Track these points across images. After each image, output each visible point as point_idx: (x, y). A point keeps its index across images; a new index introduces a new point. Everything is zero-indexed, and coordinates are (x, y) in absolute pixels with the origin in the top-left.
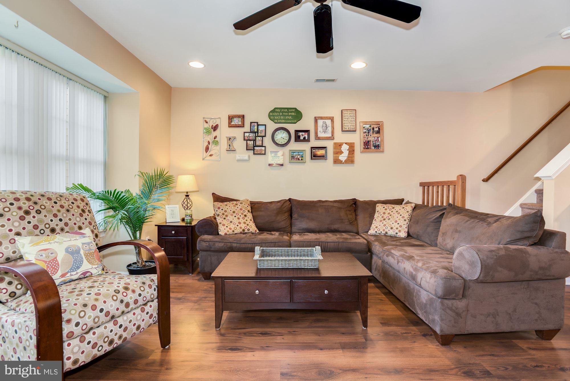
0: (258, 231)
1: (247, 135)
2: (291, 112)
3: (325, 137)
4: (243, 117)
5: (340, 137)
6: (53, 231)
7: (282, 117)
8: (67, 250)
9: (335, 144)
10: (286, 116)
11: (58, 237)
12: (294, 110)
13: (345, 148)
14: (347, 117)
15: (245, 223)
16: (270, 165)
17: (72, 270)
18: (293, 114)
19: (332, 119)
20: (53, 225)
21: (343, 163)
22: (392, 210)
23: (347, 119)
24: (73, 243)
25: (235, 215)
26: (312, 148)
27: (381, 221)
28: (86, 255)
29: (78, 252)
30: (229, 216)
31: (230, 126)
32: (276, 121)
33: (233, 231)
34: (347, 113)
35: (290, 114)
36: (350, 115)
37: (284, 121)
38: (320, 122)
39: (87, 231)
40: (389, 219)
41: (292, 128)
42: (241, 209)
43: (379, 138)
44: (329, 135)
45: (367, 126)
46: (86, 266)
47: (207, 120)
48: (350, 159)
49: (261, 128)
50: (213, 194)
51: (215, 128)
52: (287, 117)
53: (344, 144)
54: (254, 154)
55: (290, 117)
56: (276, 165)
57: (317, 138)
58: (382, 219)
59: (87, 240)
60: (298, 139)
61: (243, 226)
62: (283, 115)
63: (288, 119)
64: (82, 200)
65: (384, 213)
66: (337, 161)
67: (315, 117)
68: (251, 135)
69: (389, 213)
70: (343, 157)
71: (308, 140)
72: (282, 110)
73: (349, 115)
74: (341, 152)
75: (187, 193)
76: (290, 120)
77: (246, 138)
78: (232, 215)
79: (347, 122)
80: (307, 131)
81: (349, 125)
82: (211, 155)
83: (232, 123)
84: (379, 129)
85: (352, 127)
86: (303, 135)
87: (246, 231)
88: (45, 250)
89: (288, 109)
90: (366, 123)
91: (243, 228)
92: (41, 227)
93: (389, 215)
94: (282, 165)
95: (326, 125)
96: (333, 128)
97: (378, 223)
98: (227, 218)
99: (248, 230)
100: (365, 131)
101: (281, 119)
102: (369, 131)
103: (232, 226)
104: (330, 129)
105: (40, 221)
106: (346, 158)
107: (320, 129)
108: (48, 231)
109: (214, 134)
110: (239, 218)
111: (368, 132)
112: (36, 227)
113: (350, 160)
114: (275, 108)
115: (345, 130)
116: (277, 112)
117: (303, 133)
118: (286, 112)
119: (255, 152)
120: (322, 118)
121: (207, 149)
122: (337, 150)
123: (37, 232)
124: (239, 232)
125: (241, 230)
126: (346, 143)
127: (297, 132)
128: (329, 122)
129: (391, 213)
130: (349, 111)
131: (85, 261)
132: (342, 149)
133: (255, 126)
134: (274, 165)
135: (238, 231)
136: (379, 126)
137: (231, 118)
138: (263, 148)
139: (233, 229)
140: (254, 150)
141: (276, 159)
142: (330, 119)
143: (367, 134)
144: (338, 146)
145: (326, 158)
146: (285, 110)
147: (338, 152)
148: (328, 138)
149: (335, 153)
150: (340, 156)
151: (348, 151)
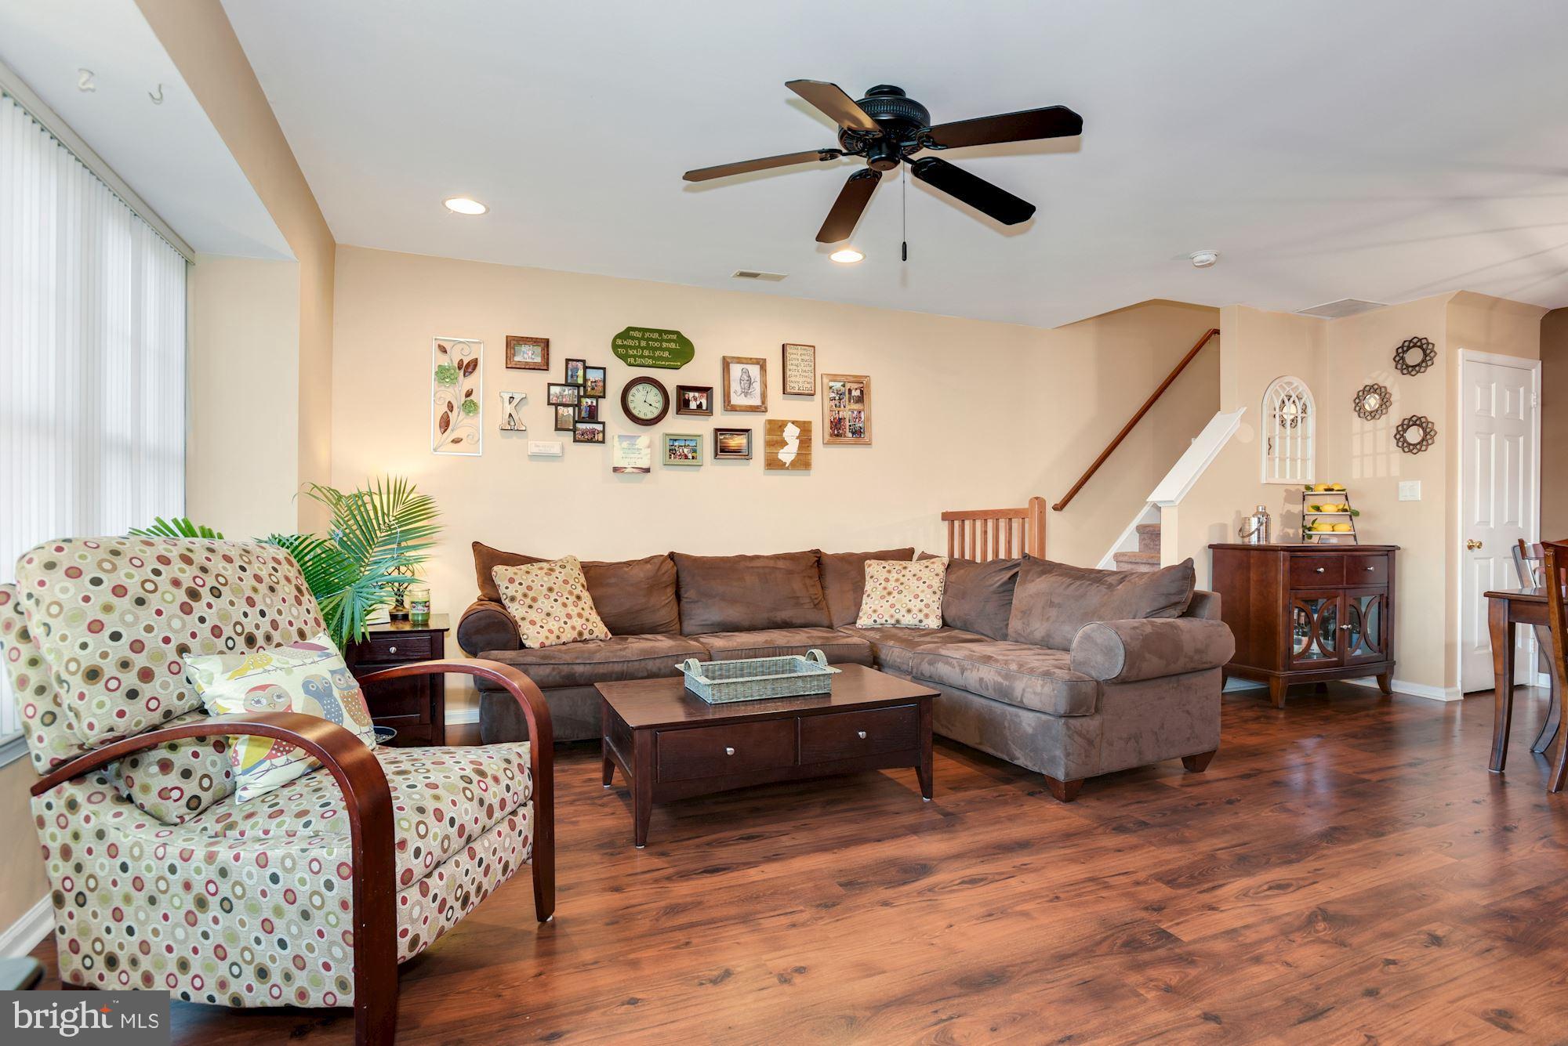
0: (610, 635)
1: (555, 390)
2: (669, 341)
3: (746, 406)
4: (546, 344)
5: (781, 408)
6: (251, 641)
7: (646, 353)
8: (306, 686)
9: (770, 422)
10: (656, 349)
11: (281, 656)
12: (674, 337)
13: (791, 433)
14: (796, 362)
15: (580, 616)
16: (615, 469)
18: (673, 345)
19: (762, 364)
20: (249, 626)
21: (787, 469)
22: (903, 572)
23: (795, 367)
24: (309, 670)
25: (553, 596)
26: (717, 430)
27: (882, 597)
29: (328, 692)
30: (541, 599)
31: (511, 365)
32: (631, 360)
33: (558, 637)
34: (795, 351)
35: (665, 345)
36: (803, 357)
37: (650, 362)
38: (736, 370)
40: (900, 592)
41: (671, 379)
42: (566, 582)
43: (862, 413)
44: (756, 401)
45: (838, 385)
47: (446, 345)
48: (801, 458)
49: (594, 376)
50: (474, 545)
51: (470, 367)
52: (657, 353)
53: (790, 425)
54: (575, 441)
55: (666, 354)
56: (634, 470)
57: (729, 407)
58: (885, 593)
60: (683, 406)
61: (578, 623)
62: (647, 347)
63: (661, 358)
65: (887, 580)
66: (773, 464)
67: (724, 358)
68: (566, 393)
69: (897, 580)
70: (787, 454)
72: (647, 335)
73: (800, 358)
74: (784, 443)
76: (666, 359)
77: (553, 400)
78: (547, 597)
79: (795, 373)
80: (706, 390)
81: (801, 380)
82: (456, 441)
83: (517, 359)
84: (862, 392)
85: (806, 385)
86: (696, 400)
87: (586, 636)
88: (263, 688)
89: (660, 332)
90: (834, 378)
91: (579, 628)
92: (228, 631)
93: (898, 584)
94: (647, 470)
95: (749, 376)
96: (764, 385)
97: (877, 602)
98: (536, 606)
99: (591, 632)
100: (833, 395)
101: (642, 357)
102: (841, 395)
103: (553, 625)
104: (757, 387)
105: (224, 616)
106: (792, 457)
107: (735, 386)
108: (241, 641)
109: (467, 383)
110: (565, 605)
111: (840, 399)
112: (216, 631)
113: (803, 462)
114: (630, 329)
115: (792, 391)
116: (633, 338)
117: (697, 394)
118: (656, 340)
119: (579, 437)
120: (739, 360)
121: (445, 424)
122: (775, 438)
123: (220, 643)
124: (571, 640)
125: (575, 634)
126: (793, 423)
127: (682, 389)
128: (754, 371)
129: (902, 580)
130: (799, 347)
131: (345, 713)
132: (784, 434)
133: (577, 370)
134: (627, 471)
135: (569, 636)
136: (861, 385)
137: (513, 343)
139: (556, 632)
140: (574, 430)
141: (632, 456)
142: (758, 363)
143: (837, 402)
144: (776, 428)
145: (748, 456)
146: (656, 335)
147: (775, 441)
148: (753, 409)
149: (769, 444)
150: (781, 451)
151: (798, 441)
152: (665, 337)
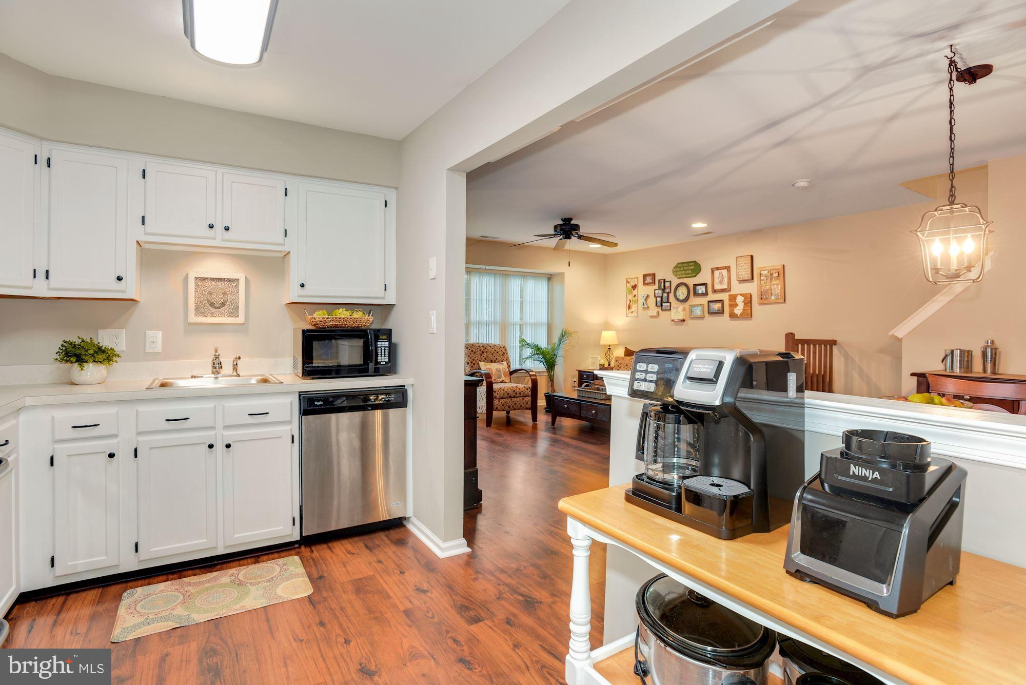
1: (657, 291)
2: (691, 266)
3: (720, 289)
4: (654, 275)
5: (737, 288)
6: (492, 361)
7: (683, 272)
8: (496, 369)
9: (730, 295)
10: (687, 270)
11: (493, 364)
12: (693, 264)
13: (740, 300)
14: (742, 265)
16: (672, 320)
17: (498, 378)
18: (692, 267)
19: (728, 268)
20: (492, 358)
21: (739, 317)
23: (741, 268)
24: (499, 367)
26: (709, 301)
28: (504, 373)
29: (500, 371)
31: (645, 284)
32: (678, 276)
34: (741, 260)
35: (690, 268)
36: (745, 262)
37: (684, 276)
38: (717, 273)
39: (505, 363)
41: (691, 282)
43: (780, 285)
44: (725, 286)
45: (766, 272)
46: (503, 378)
47: (628, 280)
49: (667, 284)
50: (625, 347)
51: (634, 287)
52: (687, 272)
53: (739, 296)
54: (662, 310)
55: (690, 272)
56: (679, 321)
57: (715, 291)
59: (504, 367)
60: (696, 294)
62: (684, 270)
63: (688, 274)
64: (504, 348)
66: (733, 316)
68: (659, 292)
70: (738, 311)
71: (706, 294)
72: (684, 265)
73: (743, 263)
74: (737, 305)
75: (609, 346)
76: (690, 274)
77: (656, 296)
79: (742, 270)
80: (705, 284)
81: (744, 273)
82: (632, 312)
83: (646, 282)
84: (779, 274)
85: (746, 275)
86: (701, 289)
88: (489, 368)
89: (688, 263)
90: (762, 269)
92: (488, 359)
94: (684, 320)
95: (723, 275)
96: (729, 278)
100: (763, 278)
101: (682, 274)
102: (767, 277)
104: (726, 280)
105: (488, 357)
106: (741, 311)
107: (716, 281)
108: (490, 361)
109: (635, 292)
111: (767, 279)
112: (486, 359)
114: (678, 264)
115: (740, 279)
116: (680, 267)
117: (701, 287)
118: (686, 266)
119: (663, 309)
120: (718, 269)
121: (629, 307)
122: (733, 303)
123: (486, 361)
126: (741, 295)
127: (695, 285)
128: (725, 272)
130: (743, 257)
131: (503, 376)
133: (661, 283)
134: (677, 321)
136: (779, 270)
137: (645, 277)
138: (669, 304)
140: (662, 305)
141: (679, 315)
142: (726, 268)
143: (765, 281)
144: (733, 298)
145: (723, 313)
146: (686, 265)
147: (733, 305)
148: (723, 291)
149: (730, 306)
150: (736, 309)
151: (743, 304)
152: (689, 264)
